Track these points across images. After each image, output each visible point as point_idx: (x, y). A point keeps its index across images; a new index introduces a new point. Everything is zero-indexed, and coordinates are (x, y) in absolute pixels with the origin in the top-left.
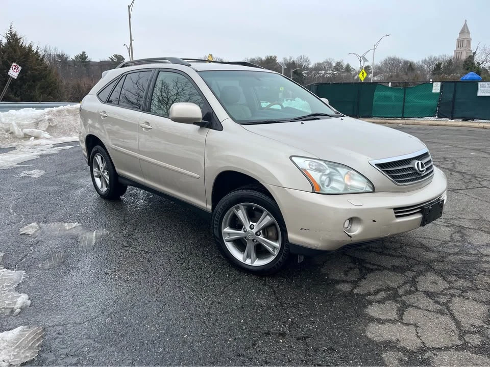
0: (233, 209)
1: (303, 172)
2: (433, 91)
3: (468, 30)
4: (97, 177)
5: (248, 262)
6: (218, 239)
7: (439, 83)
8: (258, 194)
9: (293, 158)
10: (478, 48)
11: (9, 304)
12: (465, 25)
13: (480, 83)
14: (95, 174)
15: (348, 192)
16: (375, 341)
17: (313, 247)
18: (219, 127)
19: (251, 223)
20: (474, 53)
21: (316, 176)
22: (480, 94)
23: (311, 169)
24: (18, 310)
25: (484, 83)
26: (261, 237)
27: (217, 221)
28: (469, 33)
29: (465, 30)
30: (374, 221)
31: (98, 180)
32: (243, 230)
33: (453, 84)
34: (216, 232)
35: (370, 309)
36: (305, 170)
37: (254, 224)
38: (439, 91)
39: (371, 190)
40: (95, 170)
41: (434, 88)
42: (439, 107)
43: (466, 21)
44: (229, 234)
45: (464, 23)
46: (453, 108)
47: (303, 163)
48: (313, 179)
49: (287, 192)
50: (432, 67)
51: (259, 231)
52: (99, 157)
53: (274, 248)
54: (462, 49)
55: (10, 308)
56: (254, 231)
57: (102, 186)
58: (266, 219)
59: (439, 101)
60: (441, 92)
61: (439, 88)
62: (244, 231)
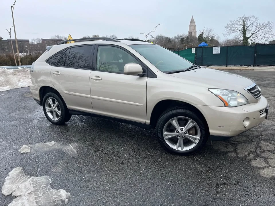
0: (170, 121)
1: (217, 96)
2: (192, 52)
3: (194, 21)
4: (48, 112)
5: (180, 149)
6: (161, 138)
7: (195, 48)
8: (186, 111)
9: (210, 90)
10: (204, 30)
11: (57, 197)
12: (192, 19)
13: (214, 48)
14: (47, 111)
15: (240, 105)
16: (268, 178)
17: (225, 136)
18: (154, 76)
19: (181, 128)
20: (203, 33)
21: (225, 98)
22: (214, 53)
23: (222, 95)
24: (67, 200)
25: (215, 47)
26: (187, 134)
27: (160, 129)
28: (194, 22)
29: (192, 21)
30: (254, 118)
31: (49, 114)
32: (175, 132)
33: (201, 49)
34: (160, 135)
35: (253, 163)
36: (218, 95)
37: (183, 128)
38: (195, 52)
39: (247, 103)
40: (47, 108)
41: (192, 51)
42: (196, 60)
43: (193, 16)
44: (167, 135)
45: (192, 17)
46: (202, 60)
47: (217, 92)
48: (224, 100)
49: (209, 108)
50: (180, 40)
51: (186, 132)
52: (51, 100)
53: (195, 139)
54: (192, 31)
55: (60, 200)
56: (184, 131)
57: (54, 117)
58: (190, 124)
59: (195, 57)
60: (196, 53)
61: (195, 51)
62: (177, 132)
